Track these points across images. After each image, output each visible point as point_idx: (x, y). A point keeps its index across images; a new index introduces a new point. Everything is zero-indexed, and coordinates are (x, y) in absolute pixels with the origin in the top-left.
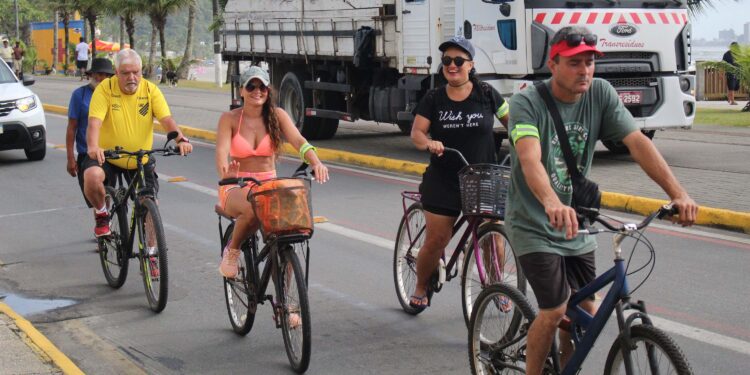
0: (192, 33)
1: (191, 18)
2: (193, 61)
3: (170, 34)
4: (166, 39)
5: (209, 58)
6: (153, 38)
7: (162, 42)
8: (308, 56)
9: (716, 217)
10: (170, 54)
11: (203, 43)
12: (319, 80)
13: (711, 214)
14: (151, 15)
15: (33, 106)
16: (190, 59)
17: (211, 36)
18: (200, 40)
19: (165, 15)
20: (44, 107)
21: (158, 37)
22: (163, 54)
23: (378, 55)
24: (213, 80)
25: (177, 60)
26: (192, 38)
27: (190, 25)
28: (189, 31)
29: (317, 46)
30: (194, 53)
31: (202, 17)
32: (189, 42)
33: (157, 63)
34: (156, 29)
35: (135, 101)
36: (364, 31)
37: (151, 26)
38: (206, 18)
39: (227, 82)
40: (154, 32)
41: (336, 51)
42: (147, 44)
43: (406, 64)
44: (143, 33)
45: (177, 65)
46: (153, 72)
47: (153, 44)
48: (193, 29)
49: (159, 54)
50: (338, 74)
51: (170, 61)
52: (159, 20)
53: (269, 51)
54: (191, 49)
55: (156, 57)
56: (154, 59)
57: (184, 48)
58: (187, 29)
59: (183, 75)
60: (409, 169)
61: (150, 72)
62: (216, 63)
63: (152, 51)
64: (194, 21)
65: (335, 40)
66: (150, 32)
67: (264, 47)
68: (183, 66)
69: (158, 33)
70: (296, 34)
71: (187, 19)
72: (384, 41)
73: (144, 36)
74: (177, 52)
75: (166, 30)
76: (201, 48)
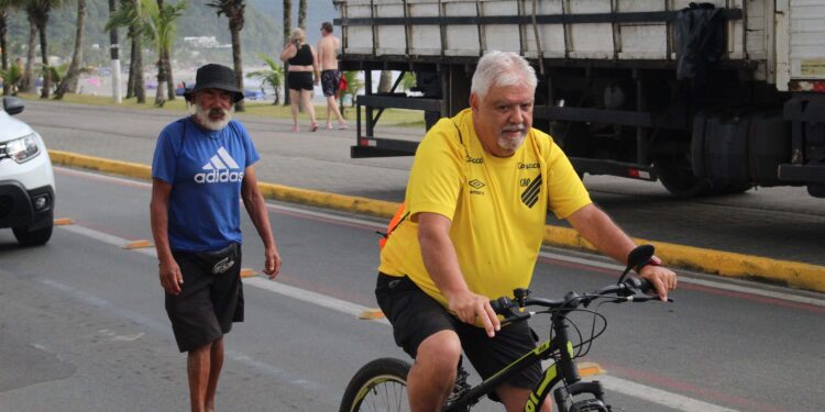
0: (82, 32)
1: (80, 14)
2: (83, 70)
3: (54, 34)
4: (49, 41)
5: (104, 65)
6: (31, 41)
7: (43, 45)
8: (545, 60)
9: (752, 267)
10: (53, 61)
11: (96, 46)
12: (562, 104)
13: (745, 263)
14: (29, 10)
15: (32, 152)
16: (80, 67)
17: (107, 37)
18: (93, 42)
19: (47, 10)
20: (49, 154)
21: (37, 38)
22: (45, 61)
23: (732, 56)
24: (110, 94)
25: (63, 68)
26: (83, 39)
27: (79, 23)
28: (79, 31)
29: (568, 41)
30: (85, 59)
31: (95, 13)
32: (78, 45)
33: (36, 71)
34: (35, 27)
35: (512, 174)
36: (698, 13)
37: (28, 23)
38: (101, 14)
39: (128, 97)
40: (33, 32)
41: (618, 50)
42: (23, 47)
43: (797, 74)
44: (20, 33)
45: (63, 74)
46: (32, 84)
47: (31, 48)
48: (83, 27)
49: (39, 60)
50: (608, 92)
51: (53, 70)
52: (39, 17)
53: (448, 53)
54: (81, 54)
55: (36, 64)
56: (33, 68)
57: (72, 54)
58: (76, 29)
59: (71, 87)
60: (362, 207)
61: (28, 82)
62: (113, 72)
63: (30, 57)
64: (85, 18)
65: (617, 31)
66: (27, 32)
67: (438, 46)
68: (70, 75)
69: (38, 34)
70: (520, 21)
71: (75, 15)
72: (746, 29)
73: (21, 37)
74: (63, 58)
75: (48, 28)
76: (95, 51)
